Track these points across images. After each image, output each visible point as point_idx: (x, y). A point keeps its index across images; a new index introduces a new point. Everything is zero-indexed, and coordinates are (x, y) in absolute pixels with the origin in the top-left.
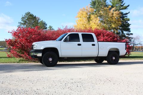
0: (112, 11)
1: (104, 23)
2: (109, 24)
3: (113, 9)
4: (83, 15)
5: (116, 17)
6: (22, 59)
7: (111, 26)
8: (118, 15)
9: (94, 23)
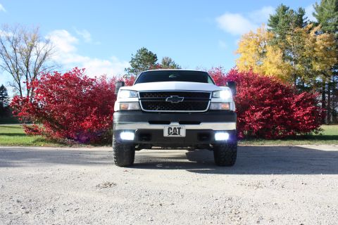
0: (312, 33)
1: (296, 62)
2: (306, 64)
3: (316, 29)
4: (249, 47)
5: (321, 47)
6: (40, 137)
7: (311, 67)
8: (326, 42)
9: (270, 63)
